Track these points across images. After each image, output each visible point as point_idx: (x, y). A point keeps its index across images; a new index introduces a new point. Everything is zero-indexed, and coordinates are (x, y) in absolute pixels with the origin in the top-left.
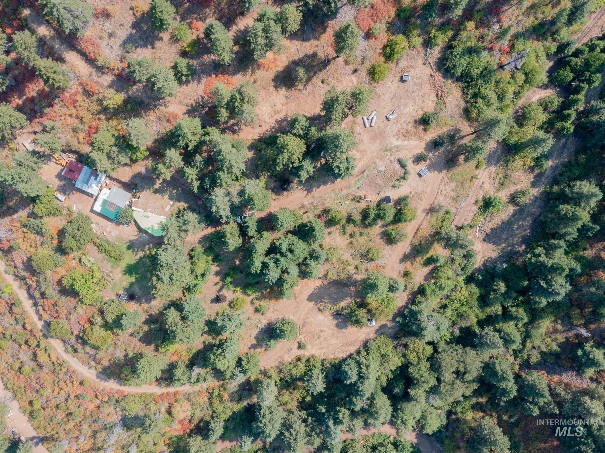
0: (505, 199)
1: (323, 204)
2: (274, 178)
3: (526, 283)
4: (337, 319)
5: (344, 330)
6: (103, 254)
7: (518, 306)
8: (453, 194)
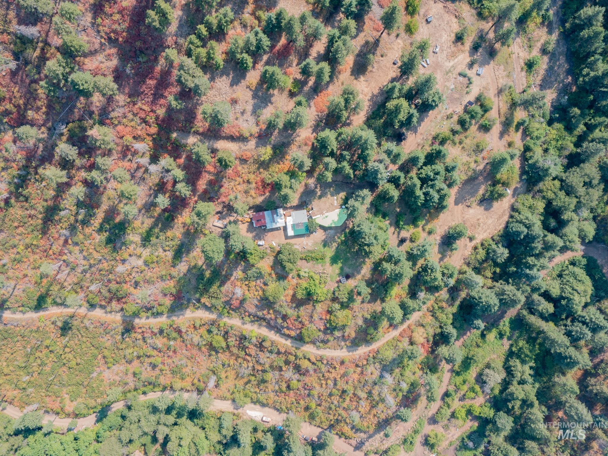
0: (539, 55)
1: (431, 134)
2: (390, 138)
3: (592, 97)
4: (483, 205)
5: (492, 209)
6: (311, 262)
7: (593, 117)
8: (505, 73)
